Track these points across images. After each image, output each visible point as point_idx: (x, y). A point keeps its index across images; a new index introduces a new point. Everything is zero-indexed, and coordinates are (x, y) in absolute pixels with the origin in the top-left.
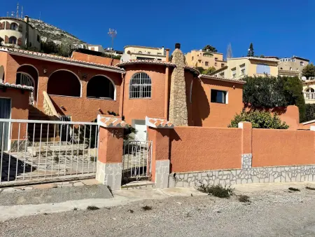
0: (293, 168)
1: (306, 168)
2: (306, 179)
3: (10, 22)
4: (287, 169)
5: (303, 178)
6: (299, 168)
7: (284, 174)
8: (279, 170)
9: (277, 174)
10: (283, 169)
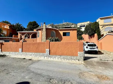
0: (36, 53)
1: (41, 54)
2: (41, 58)
3: (50, 25)
4: (33, 53)
5: (40, 57)
6: (38, 54)
7: (32, 55)
8: (31, 53)
9: (30, 55)
10: (32, 53)
